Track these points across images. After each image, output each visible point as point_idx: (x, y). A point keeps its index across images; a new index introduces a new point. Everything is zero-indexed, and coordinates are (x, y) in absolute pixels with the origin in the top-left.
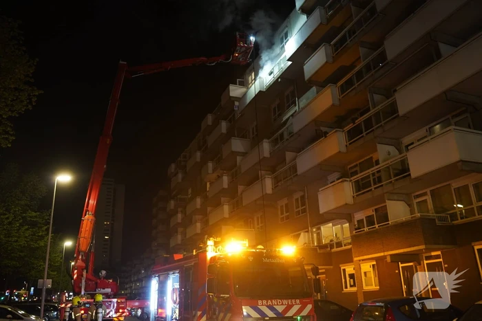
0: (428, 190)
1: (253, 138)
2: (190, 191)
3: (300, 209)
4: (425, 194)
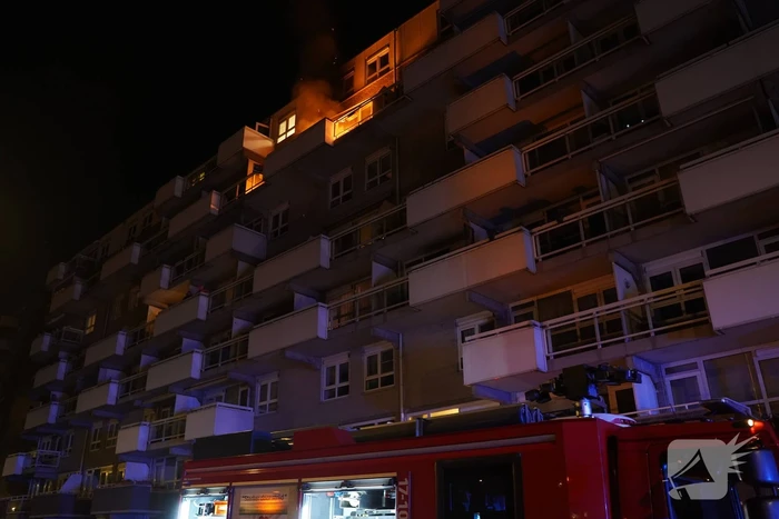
0: (700, 361)
1: (276, 234)
2: (92, 321)
3: (379, 376)
4: (694, 366)
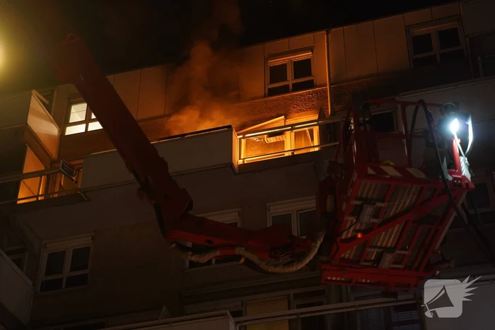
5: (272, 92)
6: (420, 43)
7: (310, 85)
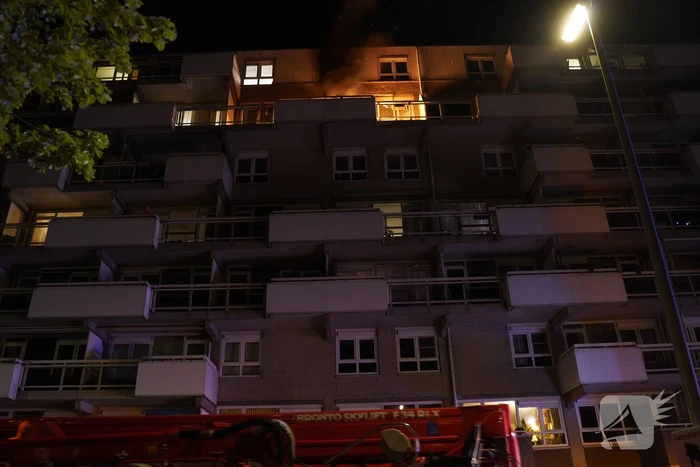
5: (383, 79)
6: (472, 66)
7: (407, 78)
